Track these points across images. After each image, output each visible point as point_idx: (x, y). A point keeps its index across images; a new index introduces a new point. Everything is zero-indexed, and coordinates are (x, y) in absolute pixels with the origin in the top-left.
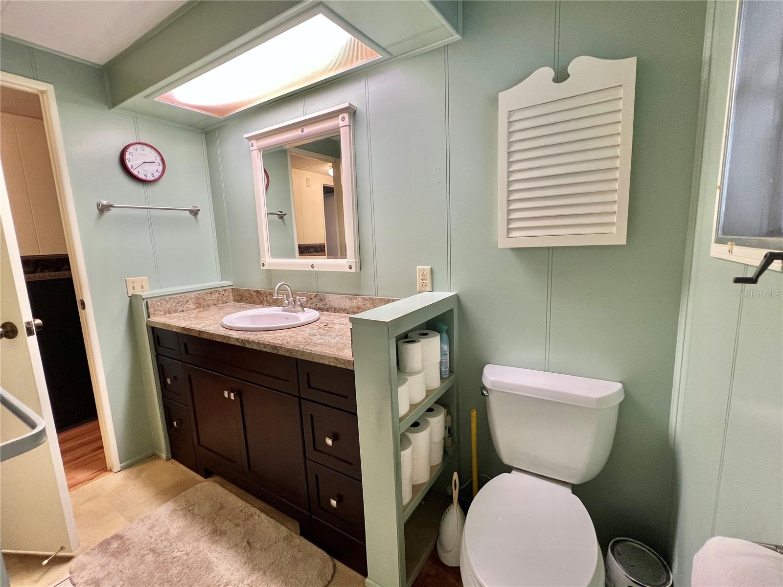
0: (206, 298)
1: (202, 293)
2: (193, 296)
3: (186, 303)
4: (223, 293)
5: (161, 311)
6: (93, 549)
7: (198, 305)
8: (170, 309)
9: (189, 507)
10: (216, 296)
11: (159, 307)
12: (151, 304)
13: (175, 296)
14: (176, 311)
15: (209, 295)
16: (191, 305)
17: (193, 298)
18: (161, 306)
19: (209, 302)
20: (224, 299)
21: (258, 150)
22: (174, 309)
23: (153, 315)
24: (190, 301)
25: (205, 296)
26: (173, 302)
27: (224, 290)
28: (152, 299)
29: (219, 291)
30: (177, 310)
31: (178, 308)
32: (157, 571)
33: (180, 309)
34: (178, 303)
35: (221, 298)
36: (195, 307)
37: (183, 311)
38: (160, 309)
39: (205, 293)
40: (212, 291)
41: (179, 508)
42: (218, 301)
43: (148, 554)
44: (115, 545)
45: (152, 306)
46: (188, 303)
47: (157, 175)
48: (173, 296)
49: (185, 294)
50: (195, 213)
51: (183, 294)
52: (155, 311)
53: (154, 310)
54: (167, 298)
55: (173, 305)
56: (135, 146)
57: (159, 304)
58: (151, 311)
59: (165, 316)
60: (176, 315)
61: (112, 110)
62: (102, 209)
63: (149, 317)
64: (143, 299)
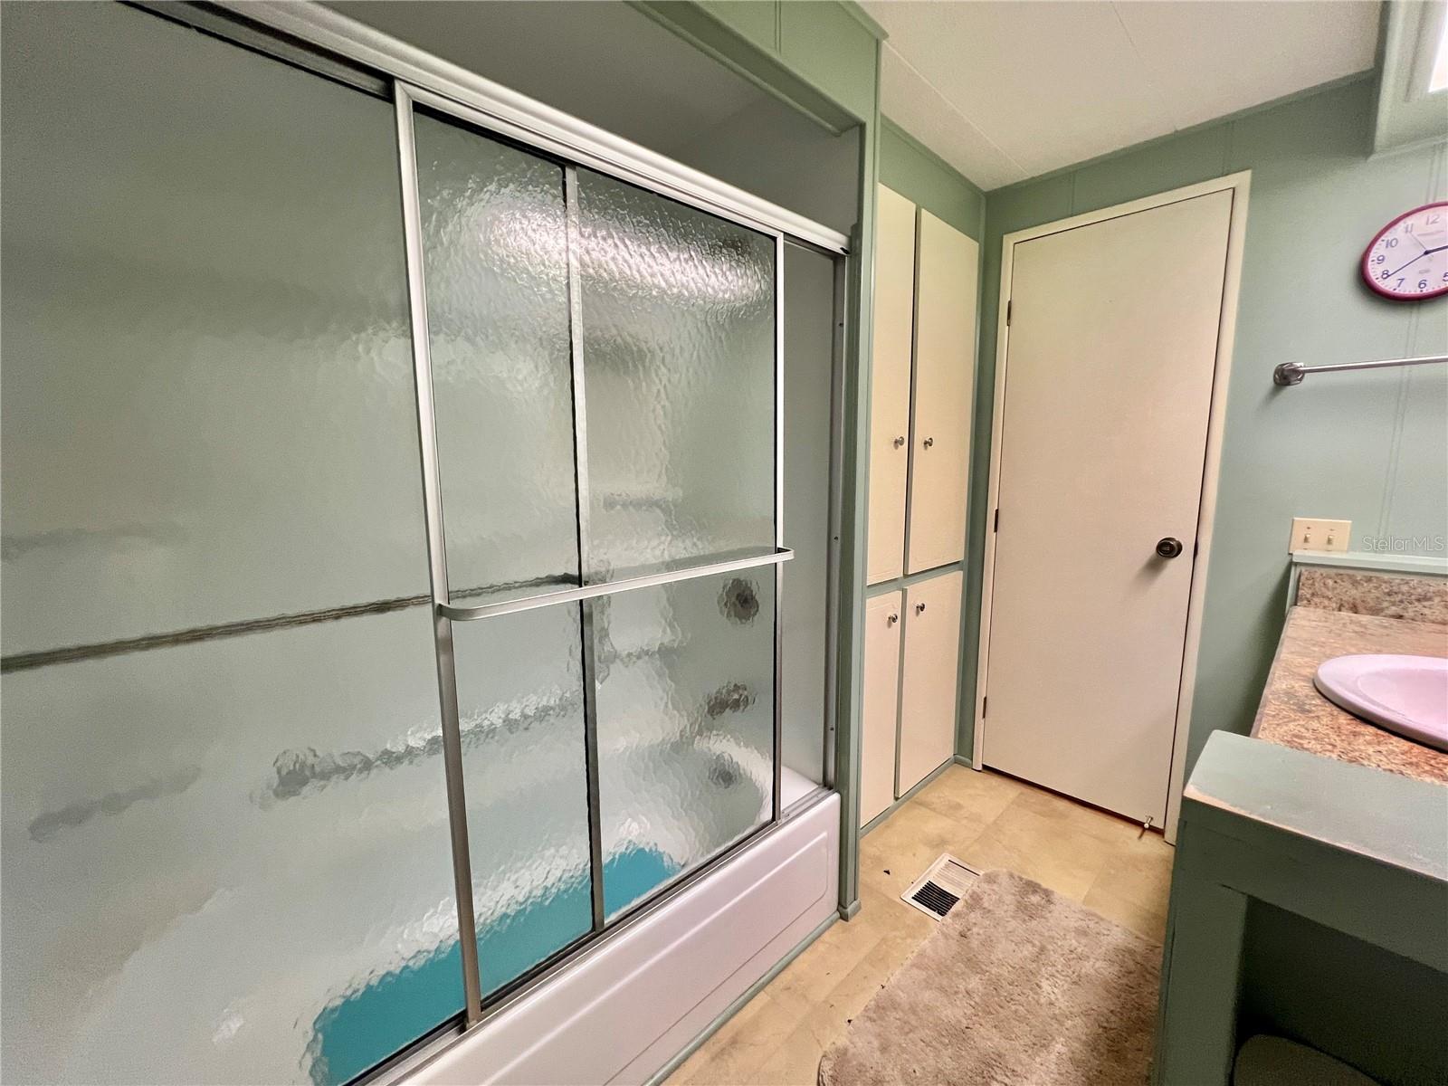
3: (1419, 600)
5: (1330, 599)
6: (1021, 879)
8: (1360, 604)
9: (1150, 973)
11: (1328, 589)
12: (1307, 579)
13: (1386, 577)
14: (1376, 611)
18: (1334, 589)
22: (1372, 604)
23: (1305, 602)
24: (1436, 599)
26: (1376, 588)
28: (1313, 569)
30: (1382, 610)
31: (1386, 604)
32: (1010, 968)
33: (1393, 610)
34: (1389, 594)
37: (1401, 617)
38: (1330, 594)
41: (1139, 959)
43: (1034, 946)
44: (1035, 899)
45: (1310, 582)
46: (1426, 603)
48: (1378, 575)
49: (1424, 579)
51: (1418, 578)
52: (1313, 595)
53: (1310, 592)
54: (1360, 575)
55: (1372, 595)
56: (1409, 221)
57: (1330, 582)
58: (1304, 592)
59: (1336, 612)
60: (1364, 618)
61: (1372, 158)
62: (1285, 377)
63: (1296, 605)
64: (1296, 564)
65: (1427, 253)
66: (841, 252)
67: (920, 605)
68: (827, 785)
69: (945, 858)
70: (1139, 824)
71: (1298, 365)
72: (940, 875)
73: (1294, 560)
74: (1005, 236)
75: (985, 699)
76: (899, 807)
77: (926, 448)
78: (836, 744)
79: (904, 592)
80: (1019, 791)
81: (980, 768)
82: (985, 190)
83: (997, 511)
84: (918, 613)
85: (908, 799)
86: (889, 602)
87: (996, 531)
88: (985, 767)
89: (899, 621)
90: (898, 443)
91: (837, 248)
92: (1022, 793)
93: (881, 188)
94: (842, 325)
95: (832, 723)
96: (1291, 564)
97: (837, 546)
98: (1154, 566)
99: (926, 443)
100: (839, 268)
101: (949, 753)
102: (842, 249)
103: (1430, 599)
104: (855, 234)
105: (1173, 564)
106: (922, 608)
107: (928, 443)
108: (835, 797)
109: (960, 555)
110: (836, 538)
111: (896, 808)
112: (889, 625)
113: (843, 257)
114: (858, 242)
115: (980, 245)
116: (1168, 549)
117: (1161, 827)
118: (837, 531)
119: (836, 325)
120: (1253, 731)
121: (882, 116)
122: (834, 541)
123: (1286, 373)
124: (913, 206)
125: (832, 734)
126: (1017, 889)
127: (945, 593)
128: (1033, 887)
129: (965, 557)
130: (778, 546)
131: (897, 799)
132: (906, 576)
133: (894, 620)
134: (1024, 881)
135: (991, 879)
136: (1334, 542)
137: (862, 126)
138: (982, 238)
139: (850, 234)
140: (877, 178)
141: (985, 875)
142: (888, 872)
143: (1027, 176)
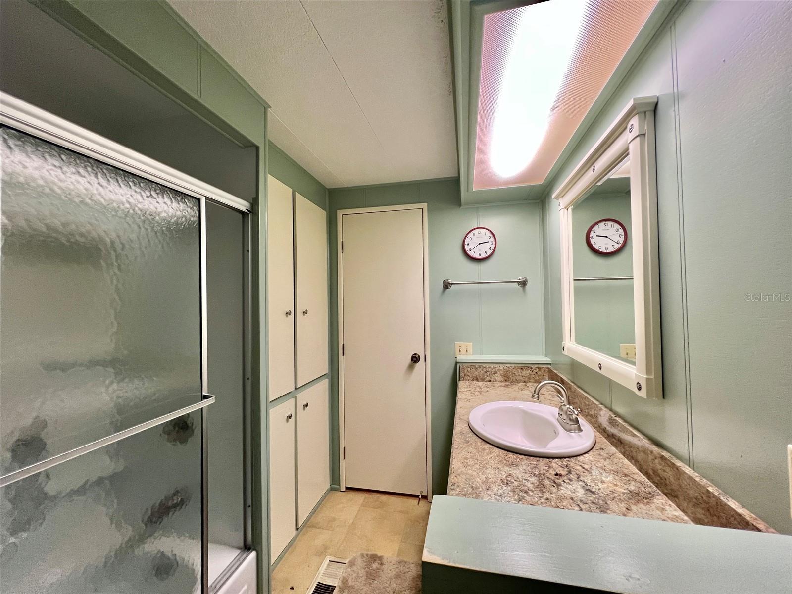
0: (515, 372)
1: (511, 367)
2: (502, 368)
3: (494, 374)
4: (536, 371)
5: (470, 376)
6: (367, 556)
7: (506, 378)
8: (478, 377)
10: (528, 372)
11: (469, 372)
12: (462, 369)
13: (484, 365)
14: (483, 380)
15: (519, 370)
16: (499, 377)
17: (501, 370)
18: (471, 372)
19: (518, 378)
20: (537, 378)
21: (565, 208)
22: (482, 377)
23: (462, 379)
24: (498, 373)
25: (514, 370)
26: (482, 370)
27: (538, 368)
28: (463, 364)
29: (531, 368)
30: (485, 379)
31: (485, 376)
33: (488, 378)
34: (486, 372)
35: (533, 376)
36: (502, 379)
37: (490, 381)
38: (469, 374)
39: (515, 367)
40: (524, 366)
42: (529, 379)
44: (375, 566)
46: (496, 375)
47: (489, 252)
48: (482, 365)
49: (494, 365)
50: (523, 283)
51: (493, 365)
52: (464, 375)
54: (477, 365)
55: (481, 373)
56: (474, 231)
57: (469, 369)
58: (462, 374)
59: (472, 382)
60: (480, 383)
61: (462, 207)
62: (446, 285)
63: (460, 380)
64: (458, 363)
65: (480, 244)
66: (246, 211)
67: (306, 404)
68: (247, 548)
69: (326, 562)
70: (416, 496)
71: (450, 280)
72: (325, 574)
73: (457, 361)
74: (338, 211)
75: (344, 448)
76: (299, 533)
77: (304, 315)
78: (252, 514)
79: (296, 398)
80: (363, 498)
81: (344, 489)
82: (328, 187)
83: (343, 345)
84: (304, 409)
85: (304, 526)
86: (287, 407)
87: (343, 355)
88: (347, 488)
89: (293, 418)
90: (288, 314)
91: (244, 209)
92: (365, 498)
93: (270, 177)
94: (248, 251)
95: (249, 502)
96: (457, 363)
97: (249, 384)
98: (411, 367)
99: (304, 312)
100: (246, 220)
101: (327, 486)
102: (246, 209)
103: (497, 373)
104: (255, 204)
105: (418, 365)
106: (307, 406)
107: (305, 313)
108: (253, 555)
109: (326, 370)
110: (248, 379)
111: (296, 536)
112: (287, 421)
113: (248, 214)
114: (256, 207)
115: (327, 214)
116: (415, 359)
117: (426, 495)
118: (249, 374)
119: (244, 251)
120: (448, 492)
121: (269, 140)
122: (247, 381)
123: (446, 284)
124: (291, 190)
125: (249, 510)
126: (366, 564)
127: (319, 394)
128: (374, 558)
129: (329, 371)
130: (204, 393)
131: (297, 529)
132: (296, 389)
133: (290, 417)
134: (369, 556)
135: (352, 564)
136: (468, 352)
137: (257, 148)
138: (327, 209)
139: (252, 202)
140: (267, 172)
141: (349, 562)
142: (292, 588)
143: (346, 185)
